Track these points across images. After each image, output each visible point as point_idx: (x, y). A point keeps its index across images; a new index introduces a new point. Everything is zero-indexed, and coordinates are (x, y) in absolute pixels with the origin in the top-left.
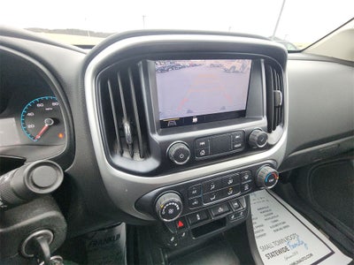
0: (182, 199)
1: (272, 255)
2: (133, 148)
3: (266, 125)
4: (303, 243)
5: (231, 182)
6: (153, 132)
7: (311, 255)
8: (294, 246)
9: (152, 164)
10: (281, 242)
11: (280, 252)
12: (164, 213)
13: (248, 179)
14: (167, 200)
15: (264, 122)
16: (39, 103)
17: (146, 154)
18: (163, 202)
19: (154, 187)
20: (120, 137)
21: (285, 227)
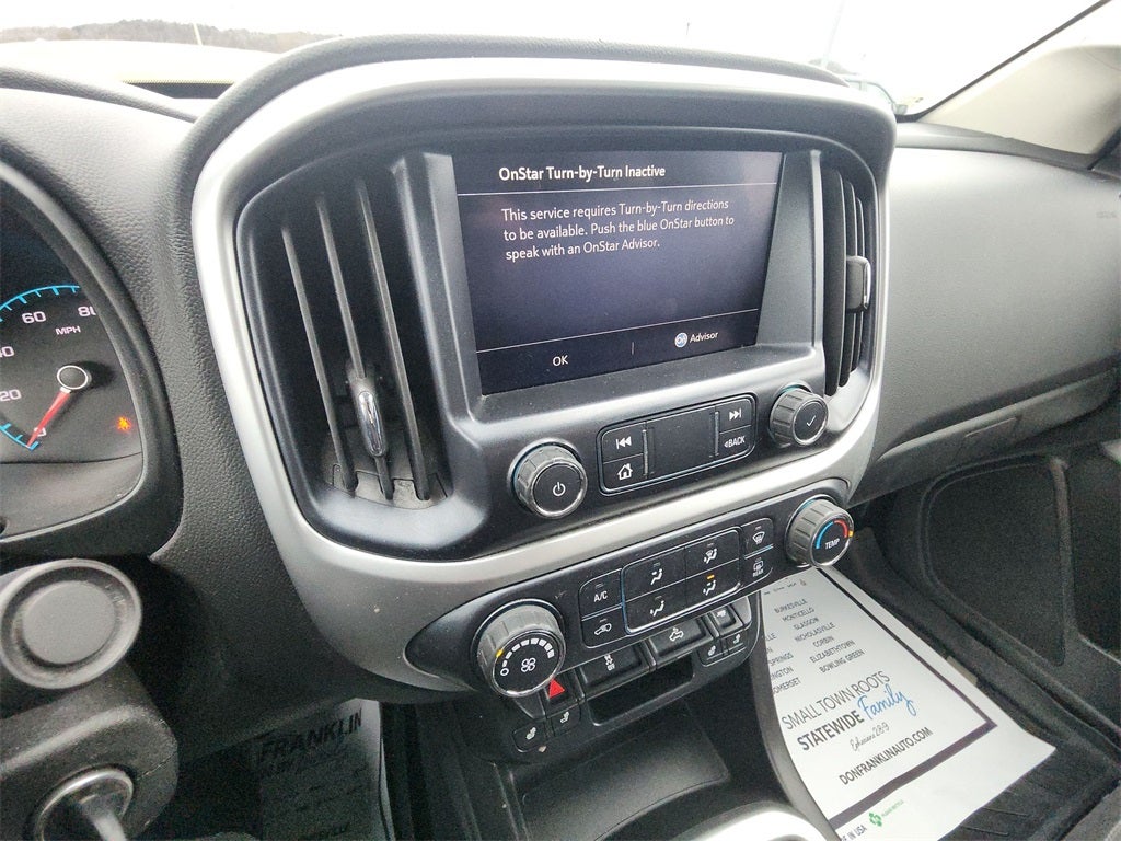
0: (564, 622)
1: (816, 737)
2: (389, 466)
3: (821, 369)
4: (901, 697)
5: (711, 555)
6: (460, 412)
7: (926, 732)
8: (878, 708)
9: (456, 516)
10: (840, 698)
11: (838, 726)
12: (505, 672)
13: (764, 544)
14: (515, 632)
15: (814, 361)
16: (30, 308)
17: (435, 485)
18: (503, 640)
19: (468, 592)
20: (341, 428)
21: (851, 657)
